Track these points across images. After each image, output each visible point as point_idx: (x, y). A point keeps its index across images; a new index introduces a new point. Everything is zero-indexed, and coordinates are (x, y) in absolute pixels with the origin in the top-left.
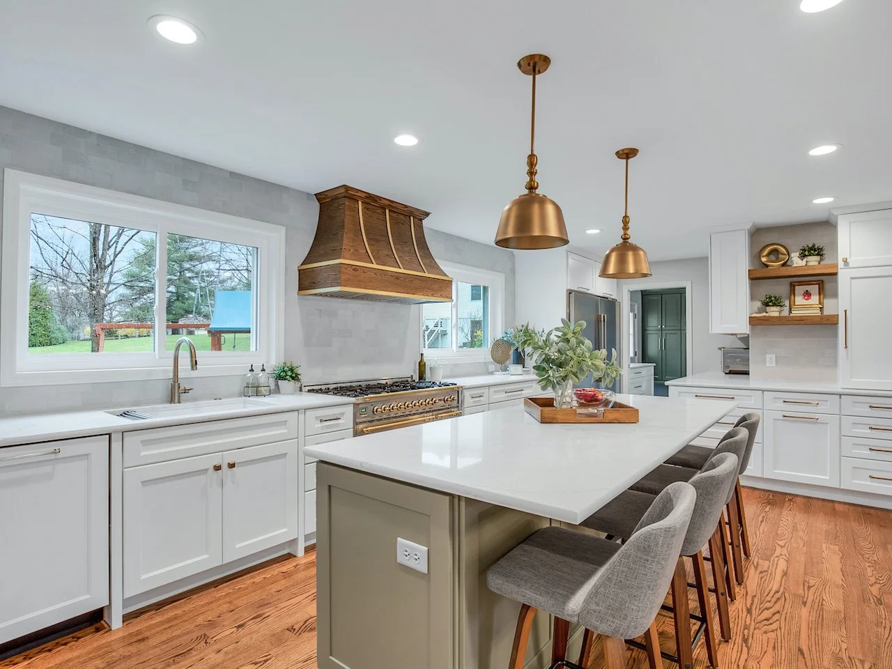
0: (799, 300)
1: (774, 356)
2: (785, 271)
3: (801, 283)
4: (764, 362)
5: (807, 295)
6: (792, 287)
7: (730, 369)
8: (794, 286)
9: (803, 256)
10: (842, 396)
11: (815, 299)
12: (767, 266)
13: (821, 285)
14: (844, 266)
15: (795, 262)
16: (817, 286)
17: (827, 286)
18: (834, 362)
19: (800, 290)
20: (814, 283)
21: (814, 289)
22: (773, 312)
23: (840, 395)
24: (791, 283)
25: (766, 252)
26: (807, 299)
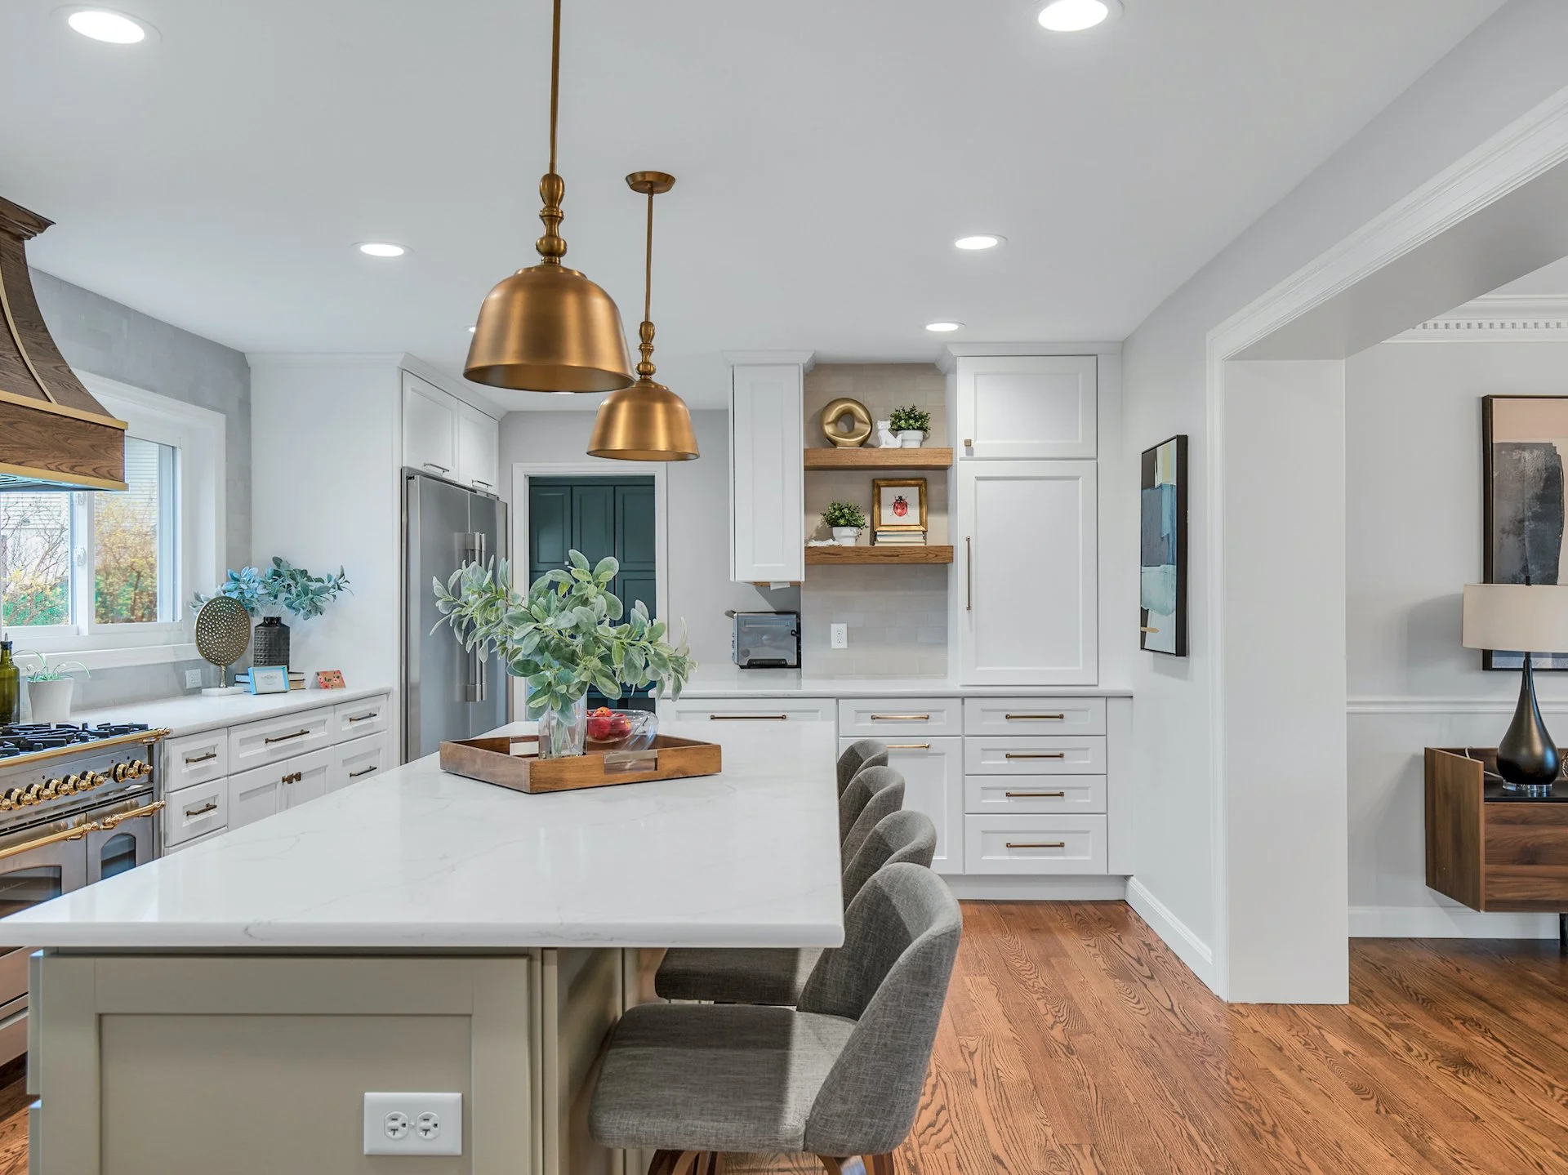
0: (888, 515)
1: (843, 627)
2: (865, 457)
3: (893, 482)
4: (827, 639)
5: (901, 504)
6: (876, 486)
7: (750, 657)
8: (879, 487)
9: (896, 429)
10: (966, 700)
11: (913, 515)
12: (834, 444)
13: (922, 485)
14: (967, 454)
15: (884, 442)
16: (917, 488)
17: (934, 490)
18: (940, 637)
19: (889, 494)
20: (913, 482)
21: (911, 494)
22: (846, 537)
23: (963, 698)
24: (874, 481)
25: (832, 416)
26: (900, 515)
